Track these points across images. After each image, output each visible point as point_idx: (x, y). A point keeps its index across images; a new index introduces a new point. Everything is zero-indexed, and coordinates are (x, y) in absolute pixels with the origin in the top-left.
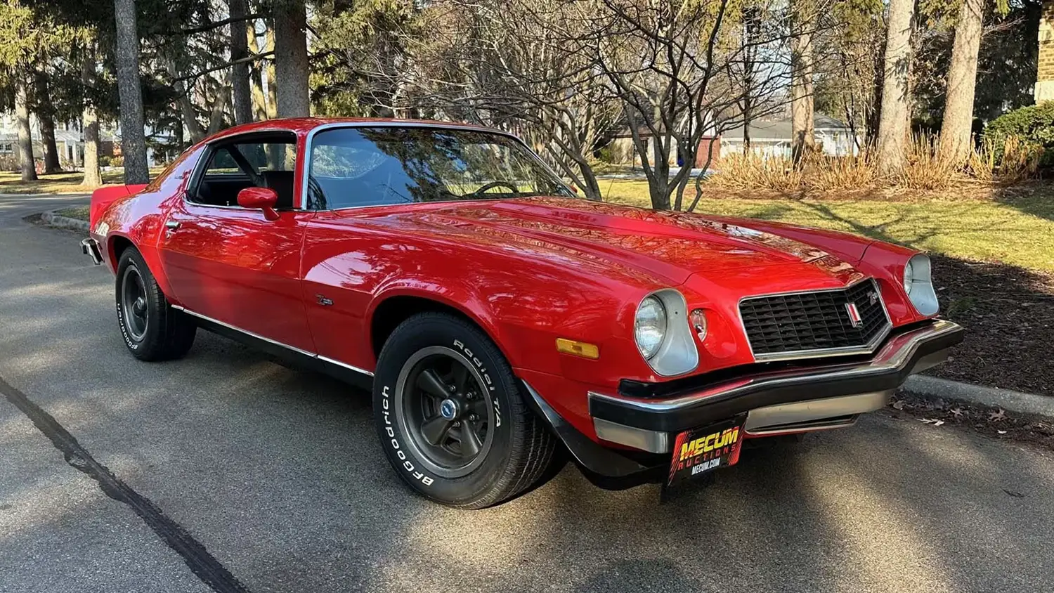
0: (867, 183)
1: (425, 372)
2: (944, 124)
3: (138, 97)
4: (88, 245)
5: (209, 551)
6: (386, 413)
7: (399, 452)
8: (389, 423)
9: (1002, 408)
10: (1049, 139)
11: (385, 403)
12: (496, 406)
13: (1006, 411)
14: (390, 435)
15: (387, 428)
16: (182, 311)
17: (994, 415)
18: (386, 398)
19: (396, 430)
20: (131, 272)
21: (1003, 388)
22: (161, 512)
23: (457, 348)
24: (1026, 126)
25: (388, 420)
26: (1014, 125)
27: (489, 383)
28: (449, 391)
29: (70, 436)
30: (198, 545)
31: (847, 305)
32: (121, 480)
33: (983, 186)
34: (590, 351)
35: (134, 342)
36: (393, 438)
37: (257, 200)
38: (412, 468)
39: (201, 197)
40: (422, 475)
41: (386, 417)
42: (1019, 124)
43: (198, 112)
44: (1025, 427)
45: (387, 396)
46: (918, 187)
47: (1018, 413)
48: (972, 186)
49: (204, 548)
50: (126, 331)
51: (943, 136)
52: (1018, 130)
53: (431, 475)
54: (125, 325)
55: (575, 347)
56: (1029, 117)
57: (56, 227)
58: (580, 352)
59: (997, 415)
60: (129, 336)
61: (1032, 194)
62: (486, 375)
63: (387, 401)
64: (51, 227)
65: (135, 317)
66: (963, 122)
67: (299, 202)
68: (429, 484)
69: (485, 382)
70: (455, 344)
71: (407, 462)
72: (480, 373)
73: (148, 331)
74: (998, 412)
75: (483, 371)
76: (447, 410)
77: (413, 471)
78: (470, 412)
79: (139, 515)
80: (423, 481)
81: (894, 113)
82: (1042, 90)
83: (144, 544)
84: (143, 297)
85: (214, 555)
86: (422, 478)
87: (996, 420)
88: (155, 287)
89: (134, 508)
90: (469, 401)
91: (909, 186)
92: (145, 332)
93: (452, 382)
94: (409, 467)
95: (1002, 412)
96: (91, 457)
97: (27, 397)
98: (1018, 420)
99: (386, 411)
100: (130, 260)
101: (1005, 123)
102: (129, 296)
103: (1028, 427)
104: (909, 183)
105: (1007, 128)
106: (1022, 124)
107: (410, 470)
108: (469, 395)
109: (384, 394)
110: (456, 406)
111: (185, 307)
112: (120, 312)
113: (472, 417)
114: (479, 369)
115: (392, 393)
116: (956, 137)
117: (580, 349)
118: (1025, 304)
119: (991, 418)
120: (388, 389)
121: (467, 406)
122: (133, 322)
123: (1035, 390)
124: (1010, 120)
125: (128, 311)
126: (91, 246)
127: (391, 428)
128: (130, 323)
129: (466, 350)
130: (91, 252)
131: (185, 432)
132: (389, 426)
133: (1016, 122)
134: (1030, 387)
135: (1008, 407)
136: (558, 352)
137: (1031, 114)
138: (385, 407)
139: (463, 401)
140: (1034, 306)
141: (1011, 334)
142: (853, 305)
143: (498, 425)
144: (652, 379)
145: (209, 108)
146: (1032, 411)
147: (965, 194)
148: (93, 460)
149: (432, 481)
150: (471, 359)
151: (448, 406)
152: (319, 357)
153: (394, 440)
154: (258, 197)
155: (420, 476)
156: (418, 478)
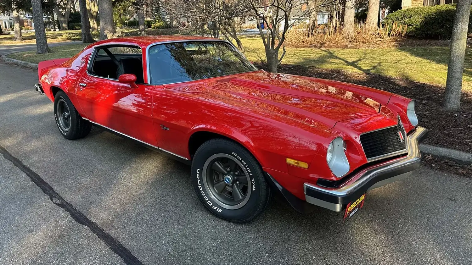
0: (340, 41)
1: (216, 162)
2: (368, 16)
3: (40, 7)
4: (38, 87)
5: (132, 254)
6: (198, 180)
7: (205, 197)
8: (200, 184)
9: (431, 154)
10: (409, 23)
11: (198, 176)
12: (253, 182)
13: (432, 155)
14: (201, 190)
15: (199, 187)
16: (88, 121)
17: (428, 157)
18: (198, 174)
19: (203, 187)
20: (61, 102)
21: (429, 144)
22: (104, 230)
23: (234, 156)
24: (400, 18)
25: (199, 183)
26: (396, 17)
27: (250, 172)
28: (226, 171)
29: (49, 186)
30: (126, 250)
31: (398, 133)
32: (80, 212)
33: (385, 42)
34: (304, 165)
35: (64, 132)
36: (202, 191)
37: (127, 80)
38: (212, 204)
39: (94, 72)
40: (216, 207)
41: (198, 182)
42: (397, 17)
43: (60, 8)
44: (441, 162)
45: (199, 173)
46: (360, 42)
47: (437, 156)
48: (380, 42)
49: (130, 252)
50: (60, 126)
51: (367, 21)
52: (397, 19)
53: (221, 208)
54: (59, 124)
55: (295, 163)
56: (401, 14)
57: (8, 64)
58: (299, 165)
59: (429, 157)
60: (62, 129)
61: (403, 45)
62: (248, 168)
63: (199, 175)
64: (6, 63)
65: (63, 120)
66: (375, 15)
67: (146, 81)
68: (220, 212)
69: (247, 171)
70: (233, 154)
71: (209, 202)
72: (245, 167)
73: (71, 127)
74: (429, 155)
75: (246, 166)
76: (227, 180)
77: (212, 206)
78: (237, 180)
79: (95, 233)
80: (217, 210)
81: (350, 13)
82: (405, 3)
83: (102, 251)
84: (68, 112)
85: (136, 256)
86: (217, 209)
87: (428, 159)
88: (74, 109)
89: (91, 229)
90: (236, 175)
91: (357, 42)
92: (70, 127)
93: (228, 167)
94: (210, 204)
95: (431, 155)
96: (62, 198)
97: (23, 163)
98: (437, 159)
99: (199, 179)
100: (61, 97)
101: (392, 17)
102: (60, 111)
103: (442, 162)
104: (356, 41)
105: (393, 19)
106: (399, 17)
107: (210, 205)
108: (236, 173)
109: (197, 172)
110: (231, 178)
111: (89, 119)
112: (56, 118)
113: (238, 182)
114: (244, 166)
115: (201, 172)
116: (372, 21)
117: (298, 164)
118: (424, 102)
119: (427, 158)
120: (199, 170)
121: (236, 178)
122: (63, 123)
123: (442, 146)
124: (394, 15)
125: (60, 118)
126: (40, 88)
127: (201, 187)
128: (62, 123)
129: (238, 157)
130: (39, 90)
131: (100, 181)
132: (200, 185)
133: (396, 16)
134: (440, 144)
135: (433, 153)
136: (287, 164)
137: (402, 13)
138: (198, 178)
139: (234, 175)
140: (427, 103)
141: (424, 117)
142: (401, 132)
143: (254, 190)
144: (333, 178)
145: (64, 6)
146: (443, 155)
147: (378, 45)
148: (63, 200)
149: (221, 210)
150: (241, 161)
151: (228, 178)
152: (159, 148)
153: (202, 192)
154: (127, 79)
155: (215, 208)
156: (215, 209)
